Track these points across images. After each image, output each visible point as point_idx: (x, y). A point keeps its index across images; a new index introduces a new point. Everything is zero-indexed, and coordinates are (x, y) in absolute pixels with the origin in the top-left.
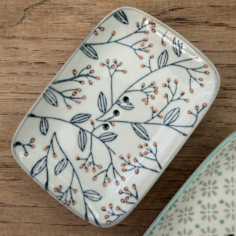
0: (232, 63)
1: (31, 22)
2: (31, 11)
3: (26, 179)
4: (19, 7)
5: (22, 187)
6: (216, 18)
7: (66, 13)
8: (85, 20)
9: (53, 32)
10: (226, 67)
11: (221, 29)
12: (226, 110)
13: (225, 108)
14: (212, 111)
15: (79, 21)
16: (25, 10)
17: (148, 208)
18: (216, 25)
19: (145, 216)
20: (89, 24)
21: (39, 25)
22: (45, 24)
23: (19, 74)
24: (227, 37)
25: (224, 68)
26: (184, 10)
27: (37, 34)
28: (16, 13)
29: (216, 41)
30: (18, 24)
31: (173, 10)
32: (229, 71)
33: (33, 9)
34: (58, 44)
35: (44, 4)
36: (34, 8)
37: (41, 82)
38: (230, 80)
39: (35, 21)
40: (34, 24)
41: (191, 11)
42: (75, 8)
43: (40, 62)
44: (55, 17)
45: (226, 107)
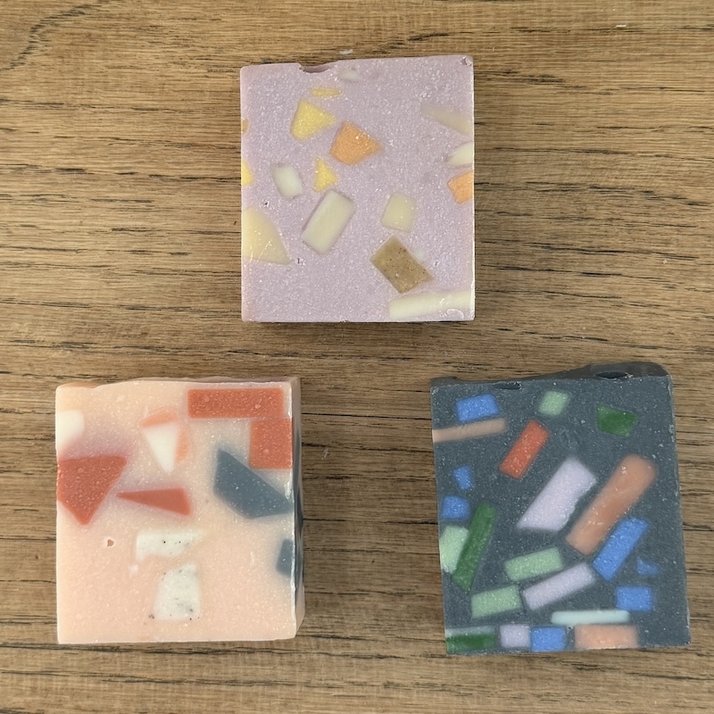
0: (571, 181)
1: (50, 61)
2: (49, 32)
3: (29, 470)
4: (18, 21)
5: (18, 491)
6: (533, 61)
7: (142, 40)
8: (191, 61)
9: (106, 89)
10: (553, 190)
11: (545, 92)
12: (550, 302)
13: (548, 297)
14: (513, 304)
15: (174, 63)
16: (34, 30)
17: (342, 548)
18: (533, 80)
19: (332, 567)
20: (202, 71)
21: (70, 72)
22: (86, 68)
23: (16, 198)
24: (561, 113)
25: (549, 193)
26: (449, 39)
27: (63, 94)
28: (9, 38)
29: (530, 121)
30: (14, 65)
31: (419, 39)
32: (561, 200)
33: (54, 28)
34: (120, 121)
35: (83, 14)
36: (56, 25)
37: (74, 221)
38: (563, 224)
39: (61, 60)
40: (58, 67)
41: (467, 41)
42: (165, 28)
43: (71, 167)
44: (111, 51)
45: (551, 294)
